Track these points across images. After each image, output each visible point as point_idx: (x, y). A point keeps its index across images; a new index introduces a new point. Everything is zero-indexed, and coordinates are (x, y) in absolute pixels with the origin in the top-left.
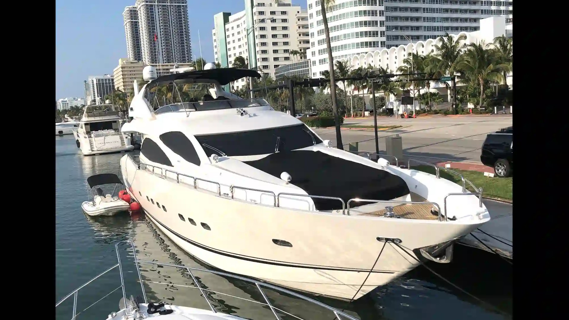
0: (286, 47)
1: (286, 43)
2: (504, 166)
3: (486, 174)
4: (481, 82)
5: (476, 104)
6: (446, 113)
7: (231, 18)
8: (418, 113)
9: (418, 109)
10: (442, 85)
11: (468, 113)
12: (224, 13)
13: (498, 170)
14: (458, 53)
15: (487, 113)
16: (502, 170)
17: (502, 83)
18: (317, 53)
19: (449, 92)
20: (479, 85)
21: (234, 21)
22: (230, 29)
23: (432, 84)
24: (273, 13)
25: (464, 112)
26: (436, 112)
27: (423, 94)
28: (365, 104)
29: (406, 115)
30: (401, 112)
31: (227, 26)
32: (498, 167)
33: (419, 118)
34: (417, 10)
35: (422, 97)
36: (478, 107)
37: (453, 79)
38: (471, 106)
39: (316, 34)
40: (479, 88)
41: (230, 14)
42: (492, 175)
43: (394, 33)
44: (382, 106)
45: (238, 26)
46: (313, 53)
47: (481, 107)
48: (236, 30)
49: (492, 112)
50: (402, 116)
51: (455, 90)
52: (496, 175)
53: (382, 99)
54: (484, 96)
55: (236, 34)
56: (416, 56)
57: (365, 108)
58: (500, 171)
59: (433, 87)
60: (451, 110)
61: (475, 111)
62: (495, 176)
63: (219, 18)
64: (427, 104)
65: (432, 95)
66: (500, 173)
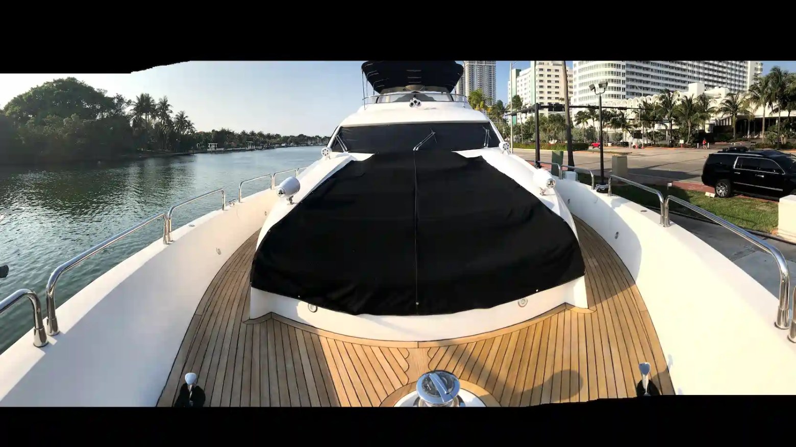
0: (557, 96)
1: (557, 93)
2: (725, 186)
3: (707, 194)
4: (689, 125)
5: (685, 141)
6: (666, 146)
7: (521, 73)
8: (646, 146)
9: (646, 143)
10: (663, 127)
11: (680, 147)
12: (517, 70)
13: (719, 190)
14: (674, 103)
15: (692, 147)
16: (723, 190)
17: (701, 128)
18: (578, 100)
19: (667, 132)
20: (688, 127)
21: (523, 75)
22: (520, 81)
23: (656, 126)
24: (549, 70)
25: (679, 146)
26: (658, 146)
27: (650, 133)
28: (608, 138)
29: (637, 146)
30: (634, 144)
31: (518, 79)
32: (719, 187)
33: (646, 149)
34: (647, 69)
35: (649, 135)
36: (687, 143)
37: (670, 122)
38: (682, 142)
39: (578, 86)
40: (688, 130)
41: (520, 70)
42: (713, 195)
43: (630, 83)
44: (620, 139)
45: (525, 79)
46: (575, 100)
47: (688, 143)
48: (524, 82)
49: (696, 147)
50: (634, 147)
51: (672, 131)
52: (717, 195)
53: (621, 134)
54: (691, 135)
55: (523, 85)
56: (645, 103)
57: (608, 141)
58: (721, 191)
59: (657, 127)
60: (668, 144)
61: (685, 146)
62: (715, 196)
63: (514, 71)
64: (652, 139)
65: (656, 133)
66: (721, 193)
